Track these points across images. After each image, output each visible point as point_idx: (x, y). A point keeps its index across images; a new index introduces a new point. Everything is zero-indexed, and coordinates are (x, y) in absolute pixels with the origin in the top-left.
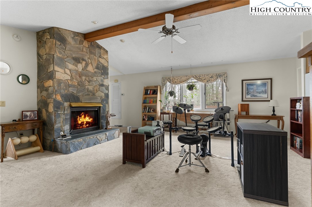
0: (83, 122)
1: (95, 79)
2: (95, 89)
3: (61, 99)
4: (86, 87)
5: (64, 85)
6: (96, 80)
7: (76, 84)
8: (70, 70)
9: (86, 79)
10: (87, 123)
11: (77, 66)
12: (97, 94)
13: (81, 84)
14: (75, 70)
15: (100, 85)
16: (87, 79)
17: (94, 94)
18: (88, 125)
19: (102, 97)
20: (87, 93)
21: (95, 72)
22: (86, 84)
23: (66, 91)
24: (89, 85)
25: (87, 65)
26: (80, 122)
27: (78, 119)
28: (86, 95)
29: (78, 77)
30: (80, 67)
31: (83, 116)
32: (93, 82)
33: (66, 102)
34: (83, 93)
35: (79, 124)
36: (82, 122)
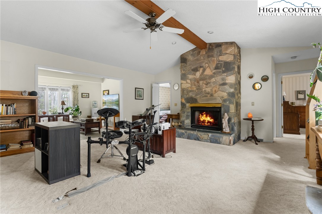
0: (205, 120)
1: (213, 80)
2: (214, 90)
3: (184, 102)
4: (203, 90)
5: (186, 91)
6: (215, 80)
7: (195, 89)
8: (190, 80)
9: (203, 83)
10: (209, 122)
11: (195, 75)
12: (216, 95)
13: (199, 88)
14: (194, 78)
15: (220, 85)
16: (205, 82)
17: (212, 95)
18: (209, 124)
19: (223, 97)
20: (204, 95)
21: (214, 73)
22: (203, 87)
23: (188, 96)
24: (206, 88)
25: (204, 70)
26: (202, 120)
27: (200, 116)
28: (203, 97)
29: (197, 83)
30: (198, 74)
31: (205, 115)
32: (212, 84)
33: (188, 103)
34: (200, 95)
35: (201, 121)
36: (203, 120)
